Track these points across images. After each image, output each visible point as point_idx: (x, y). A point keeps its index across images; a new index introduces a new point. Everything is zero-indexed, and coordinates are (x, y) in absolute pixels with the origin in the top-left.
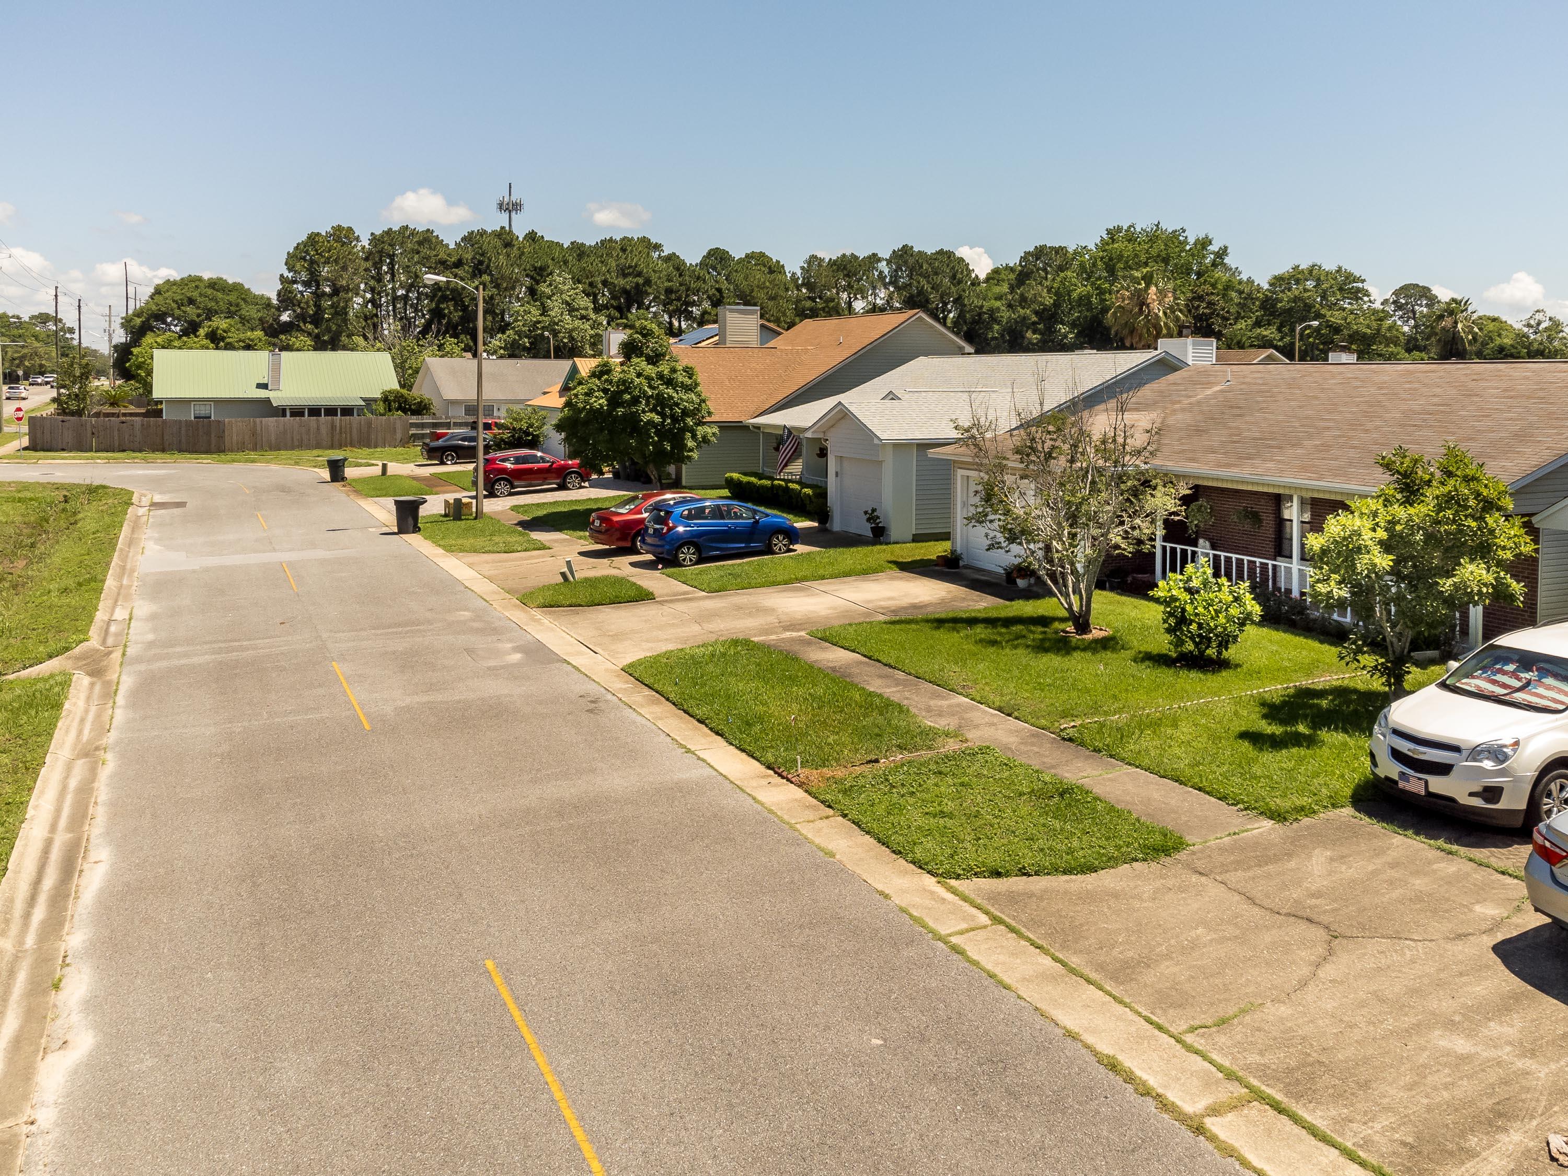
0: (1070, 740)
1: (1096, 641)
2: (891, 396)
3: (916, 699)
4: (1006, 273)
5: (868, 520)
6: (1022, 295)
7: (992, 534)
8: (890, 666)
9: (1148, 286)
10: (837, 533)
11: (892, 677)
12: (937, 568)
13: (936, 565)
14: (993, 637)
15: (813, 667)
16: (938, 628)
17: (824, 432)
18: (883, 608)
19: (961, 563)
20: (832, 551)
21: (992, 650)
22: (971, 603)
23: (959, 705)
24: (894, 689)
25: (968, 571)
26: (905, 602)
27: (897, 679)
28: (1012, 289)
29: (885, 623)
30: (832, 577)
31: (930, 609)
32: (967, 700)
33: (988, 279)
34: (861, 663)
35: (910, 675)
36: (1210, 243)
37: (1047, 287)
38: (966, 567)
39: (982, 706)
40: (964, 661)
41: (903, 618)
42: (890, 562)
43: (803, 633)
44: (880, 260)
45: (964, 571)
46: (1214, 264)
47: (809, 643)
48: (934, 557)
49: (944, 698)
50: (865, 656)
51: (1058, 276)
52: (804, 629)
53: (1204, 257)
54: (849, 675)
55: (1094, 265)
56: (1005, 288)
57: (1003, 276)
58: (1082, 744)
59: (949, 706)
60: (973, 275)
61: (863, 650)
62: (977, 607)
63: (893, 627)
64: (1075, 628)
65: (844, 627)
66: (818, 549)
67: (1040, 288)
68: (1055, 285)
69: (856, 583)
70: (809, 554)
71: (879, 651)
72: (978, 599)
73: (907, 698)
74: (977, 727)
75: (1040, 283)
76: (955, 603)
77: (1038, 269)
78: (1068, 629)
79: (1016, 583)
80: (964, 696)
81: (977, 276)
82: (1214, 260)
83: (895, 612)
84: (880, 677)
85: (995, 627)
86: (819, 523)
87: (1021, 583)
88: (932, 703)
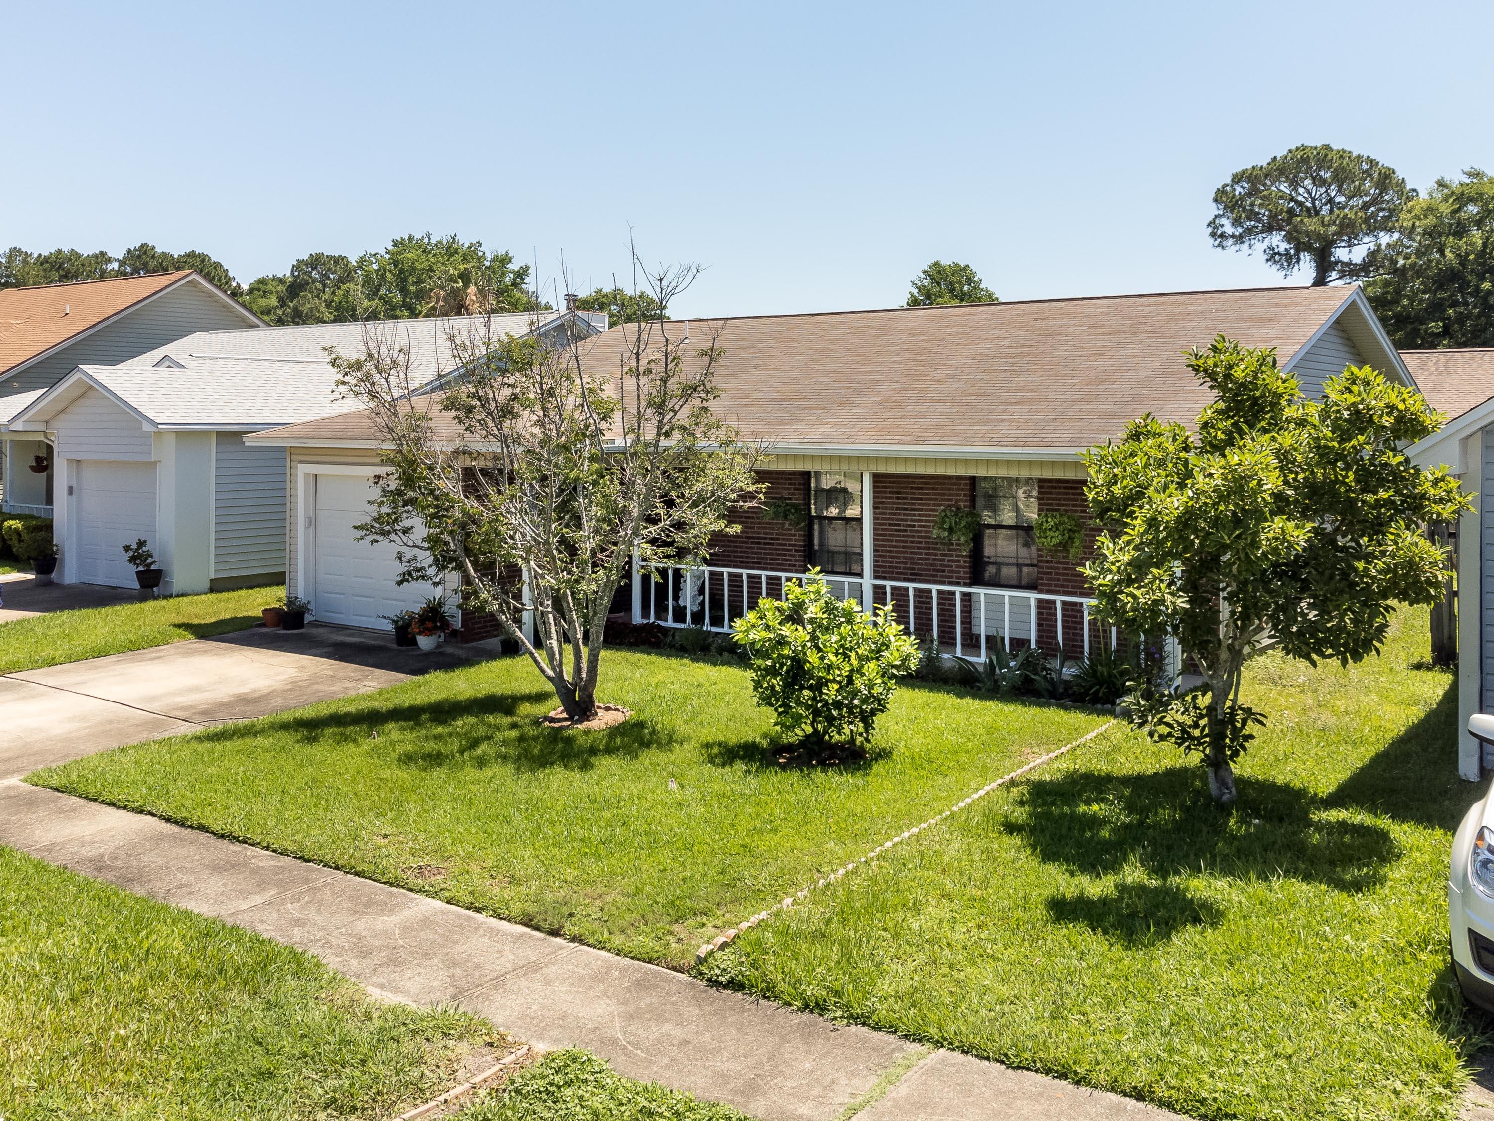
0: (735, 985)
1: (616, 731)
2: (167, 363)
3: (319, 919)
4: (275, 284)
5: (132, 559)
6: (295, 309)
7: (409, 553)
8: (235, 839)
9: (466, 285)
10: (71, 587)
11: (245, 865)
12: (264, 630)
13: (263, 625)
14: (431, 746)
15: (45, 869)
16: (312, 740)
17: (47, 422)
18: (183, 709)
19: (307, 618)
20: (65, 616)
21: (440, 773)
22: (350, 685)
23: (426, 922)
24: (258, 899)
25: (321, 630)
26: (224, 693)
27: (256, 871)
28: (283, 303)
29: (199, 739)
30: (70, 659)
31: (275, 703)
32: (438, 904)
33: (251, 291)
34: (161, 838)
35: (284, 853)
36: (510, 261)
37: (325, 301)
38: (316, 624)
39: (480, 917)
40: (398, 806)
41: (230, 724)
42: (179, 626)
43: (14, 781)
44: (109, 260)
45: (314, 631)
46: (515, 284)
47: (30, 803)
48: (258, 613)
49: (385, 908)
50: (168, 820)
51: (339, 288)
52: (18, 770)
53: (504, 274)
54: (139, 877)
55: (383, 276)
56: (274, 301)
57: (269, 288)
58: (769, 993)
59: (406, 929)
60: (234, 284)
61: (162, 807)
62: (362, 690)
63: (218, 747)
64: (566, 710)
65: (109, 755)
66: (38, 614)
67: (317, 301)
68: (335, 299)
69: (120, 668)
70: (20, 622)
71: (203, 804)
72: (358, 675)
73: (297, 923)
74: (499, 981)
75: (317, 296)
76: (321, 687)
77: (314, 281)
78: (552, 714)
79: (414, 643)
80: (427, 894)
81: (238, 285)
82: (515, 279)
83: (208, 713)
84: (216, 869)
85: (419, 724)
86: (39, 572)
87: (425, 642)
88: (361, 925)
